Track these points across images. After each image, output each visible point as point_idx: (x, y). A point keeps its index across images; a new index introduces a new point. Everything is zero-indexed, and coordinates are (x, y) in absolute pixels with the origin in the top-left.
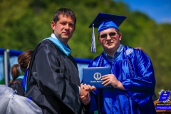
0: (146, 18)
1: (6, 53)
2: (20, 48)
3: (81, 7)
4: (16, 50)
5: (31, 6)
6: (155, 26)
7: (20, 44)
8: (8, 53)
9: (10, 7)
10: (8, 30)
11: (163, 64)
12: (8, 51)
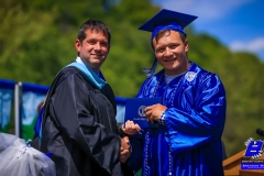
0: (216, 43)
1: (17, 88)
2: (38, 81)
3: (125, 25)
4: (32, 83)
5: (57, 22)
6: (229, 55)
7: (38, 75)
8: (20, 87)
9: (27, 23)
10: (22, 55)
11: (240, 109)
12: (20, 84)
